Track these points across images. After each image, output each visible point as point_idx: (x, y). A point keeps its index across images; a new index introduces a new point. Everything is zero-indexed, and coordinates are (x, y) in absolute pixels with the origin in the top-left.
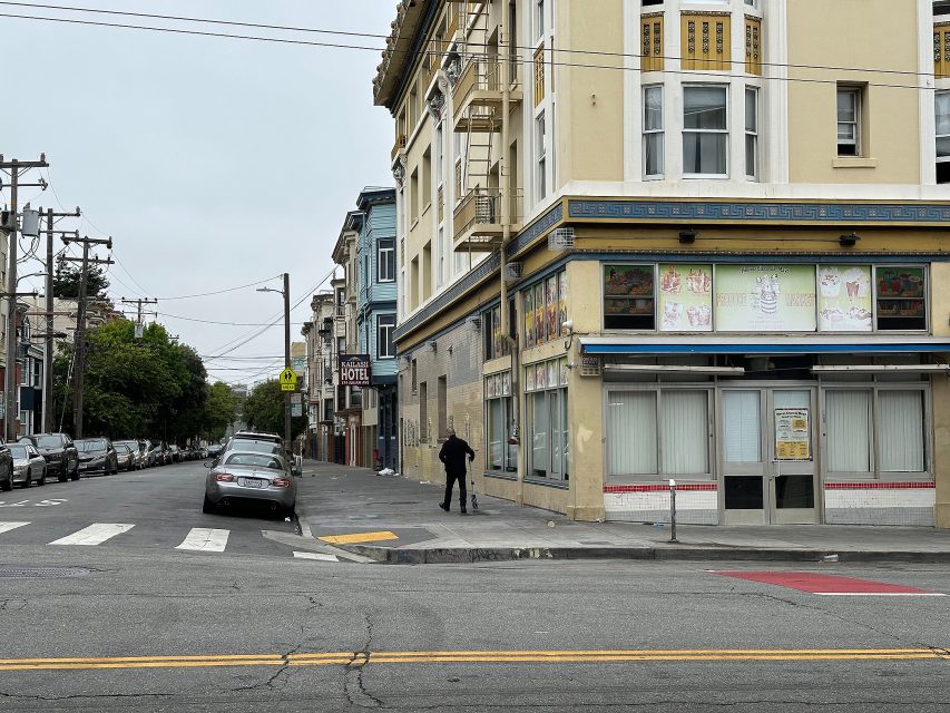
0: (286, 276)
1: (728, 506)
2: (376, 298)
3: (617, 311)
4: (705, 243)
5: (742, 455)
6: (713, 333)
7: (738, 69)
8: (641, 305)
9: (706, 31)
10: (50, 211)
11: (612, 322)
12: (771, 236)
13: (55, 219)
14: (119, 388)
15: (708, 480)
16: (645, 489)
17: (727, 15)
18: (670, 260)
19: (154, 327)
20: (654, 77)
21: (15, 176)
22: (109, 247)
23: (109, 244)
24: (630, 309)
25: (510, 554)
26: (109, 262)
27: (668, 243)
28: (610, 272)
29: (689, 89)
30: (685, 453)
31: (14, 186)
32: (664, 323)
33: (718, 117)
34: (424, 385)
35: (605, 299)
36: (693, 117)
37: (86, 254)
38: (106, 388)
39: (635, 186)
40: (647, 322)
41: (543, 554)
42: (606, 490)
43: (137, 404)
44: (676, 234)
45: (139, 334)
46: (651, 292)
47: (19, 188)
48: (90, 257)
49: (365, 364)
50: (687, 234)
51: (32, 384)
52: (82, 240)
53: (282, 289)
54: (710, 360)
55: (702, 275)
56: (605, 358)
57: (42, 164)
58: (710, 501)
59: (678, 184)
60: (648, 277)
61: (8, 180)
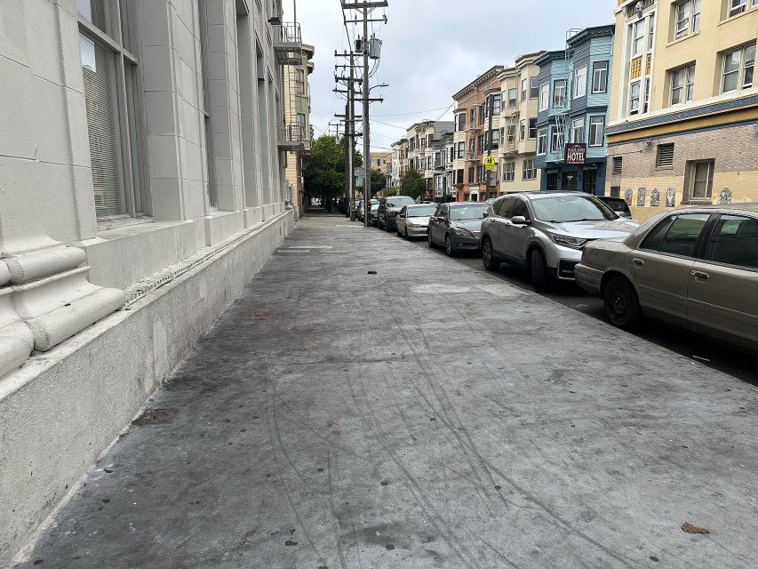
2: (591, 104)
21: (365, 14)
31: (365, 21)
47: (369, 23)
49: (583, 150)
57: (385, 4)
61: (361, 17)
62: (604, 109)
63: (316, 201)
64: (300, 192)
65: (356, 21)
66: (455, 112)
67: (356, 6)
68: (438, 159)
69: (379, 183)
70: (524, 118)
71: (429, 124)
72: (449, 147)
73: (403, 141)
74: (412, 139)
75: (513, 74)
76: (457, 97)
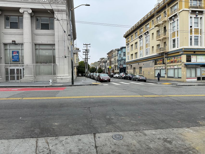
1: (197, 80)
2: (123, 58)
3: (187, 60)
4: (196, 53)
5: (199, 75)
6: (197, 62)
7: (200, 34)
8: (190, 59)
9: (196, 30)
11: (187, 61)
12: (202, 52)
15: (196, 77)
16: (190, 78)
17: (199, 29)
18: (193, 55)
20: (191, 35)
21: (87, 46)
24: (189, 60)
25: (193, 85)
27: (193, 53)
28: (187, 56)
29: (195, 36)
30: (193, 75)
31: (87, 47)
32: (192, 61)
33: (197, 39)
34: (134, 68)
35: (186, 59)
36: (195, 39)
39: (190, 47)
40: (190, 61)
41: (197, 85)
42: (187, 79)
44: (193, 52)
46: (191, 58)
49: (122, 65)
50: (195, 52)
54: (196, 65)
55: (195, 56)
56: (187, 65)
58: (196, 80)
59: (194, 47)
60: (190, 56)
61: (86, 46)
62: (125, 59)
63: (80, 75)
64: (76, 73)
65: (85, 47)
66: (107, 57)
67: (85, 45)
68: (105, 66)
69: (94, 70)
70: (116, 59)
71: (103, 58)
72: (107, 63)
73: (99, 61)
74: (101, 61)
75: (115, 51)
76: (108, 54)
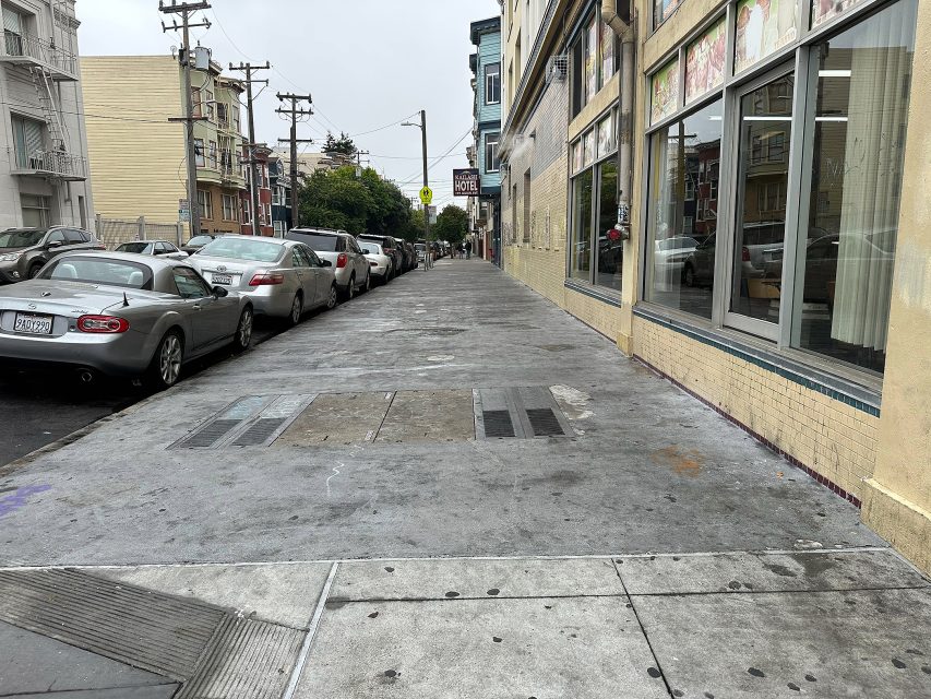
0: (423, 112)
2: (485, 118)
10: (248, 65)
13: (252, 71)
14: (339, 209)
19: (369, 170)
21: (185, 19)
22: (310, 102)
23: (309, 99)
26: (310, 113)
34: (515, 187)
37: (294, 108)
38: (329, 207)
43: (352, 218)
45: (358, 174)
47: (190, 29)
48: (297, 109)
49: (474, 177)
51: (283, 204)
52: (290, 97)
53: (420, 123)
57: (204, 6)
61: (181, 22)
62: (497, 124)
65: (175, 28)
67: (174, 9)
